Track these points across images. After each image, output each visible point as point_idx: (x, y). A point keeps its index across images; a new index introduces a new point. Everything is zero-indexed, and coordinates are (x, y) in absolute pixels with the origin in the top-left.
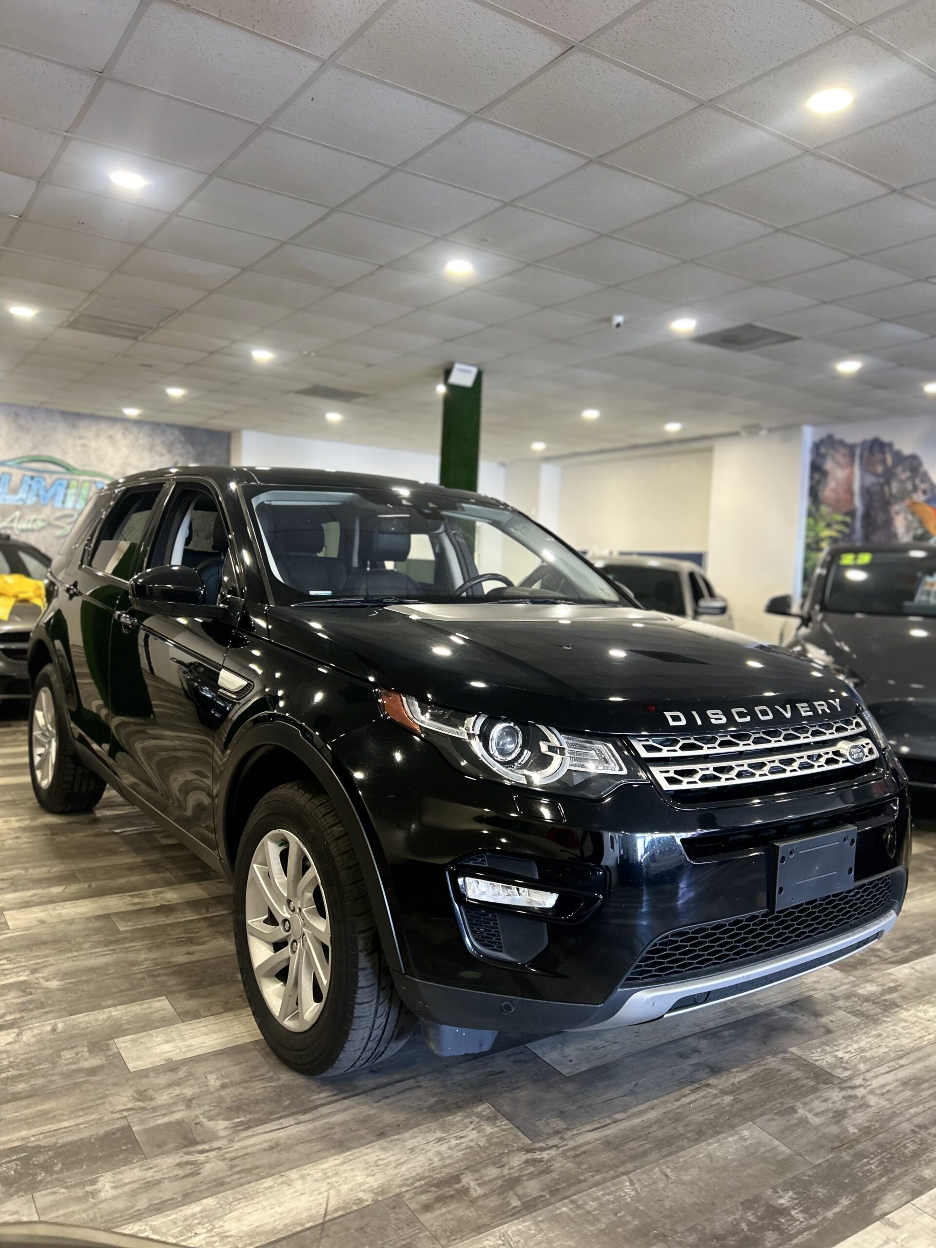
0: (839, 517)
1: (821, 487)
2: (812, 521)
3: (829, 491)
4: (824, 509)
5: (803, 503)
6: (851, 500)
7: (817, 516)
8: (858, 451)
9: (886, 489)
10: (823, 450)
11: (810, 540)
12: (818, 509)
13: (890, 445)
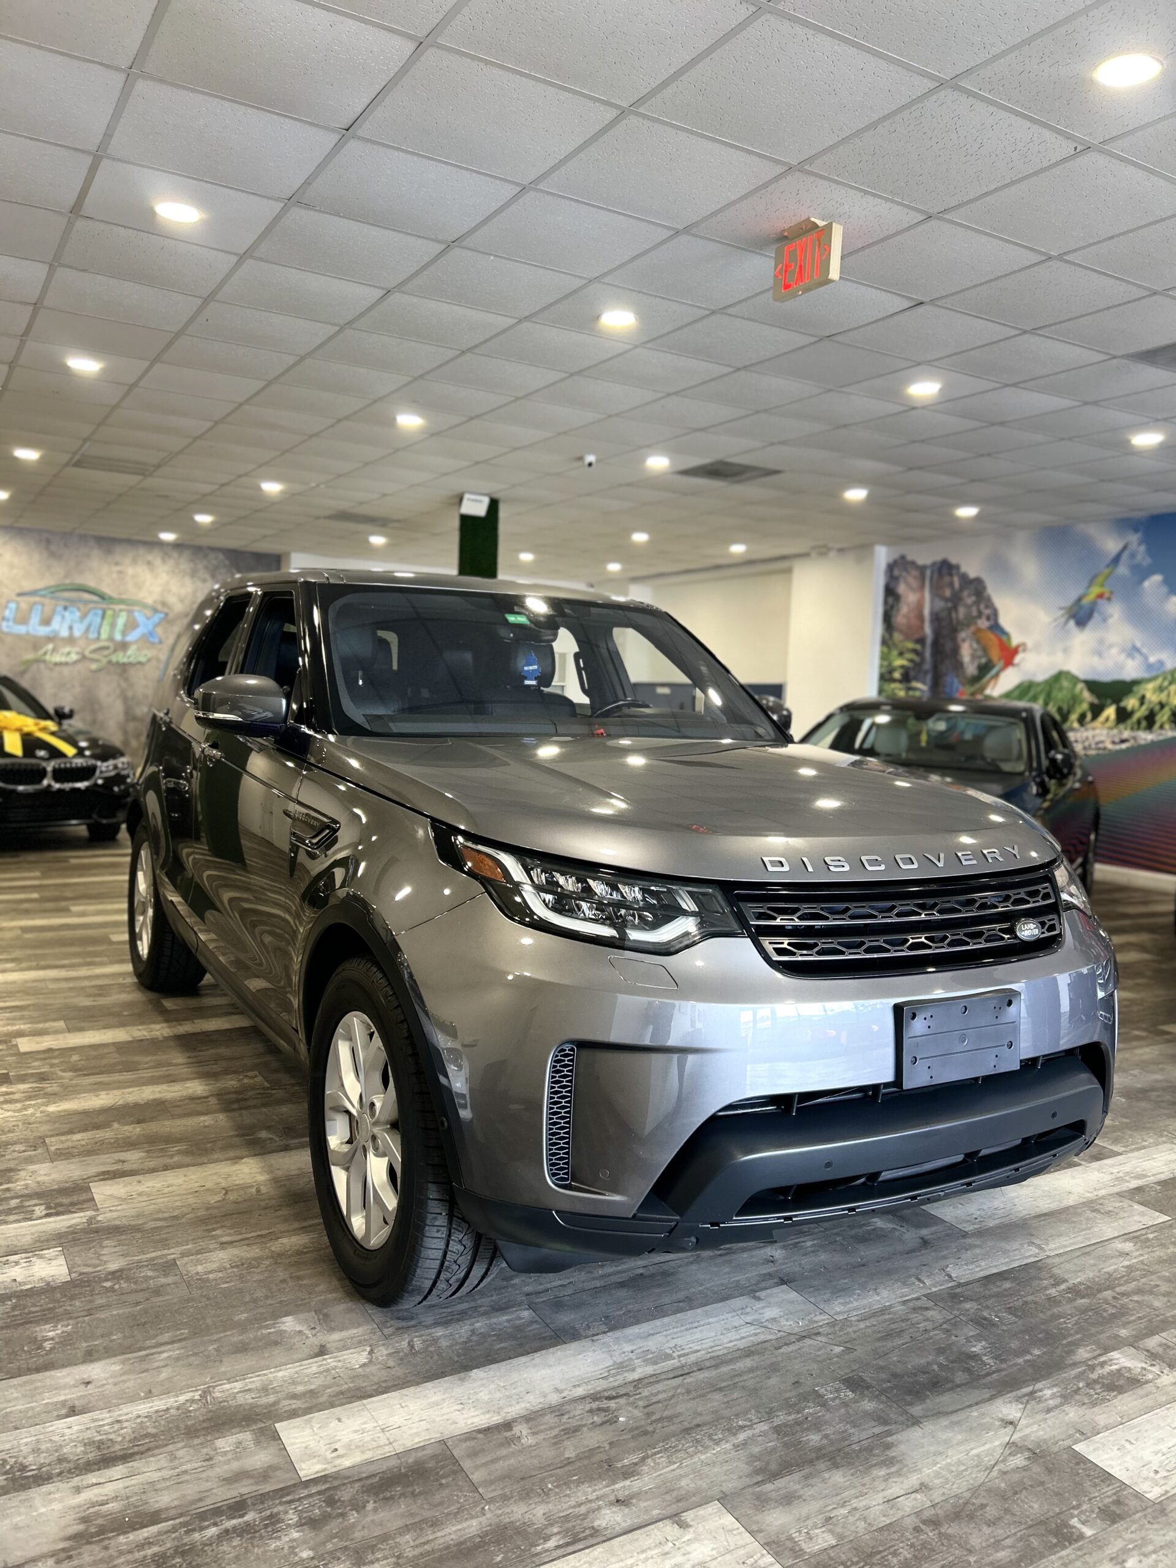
0: (910, 645)
1: (894, 613)
2: (885, 649)
3: (901, 617)
4: (897, 636)
5: (877, 629)
6: (922, 627)
7: (890, 643)
8: (928, 573)
9: (954, 615)
10: (896, 572)
11: (884, 670)
12: (891, 635)
13: (957, 567)
